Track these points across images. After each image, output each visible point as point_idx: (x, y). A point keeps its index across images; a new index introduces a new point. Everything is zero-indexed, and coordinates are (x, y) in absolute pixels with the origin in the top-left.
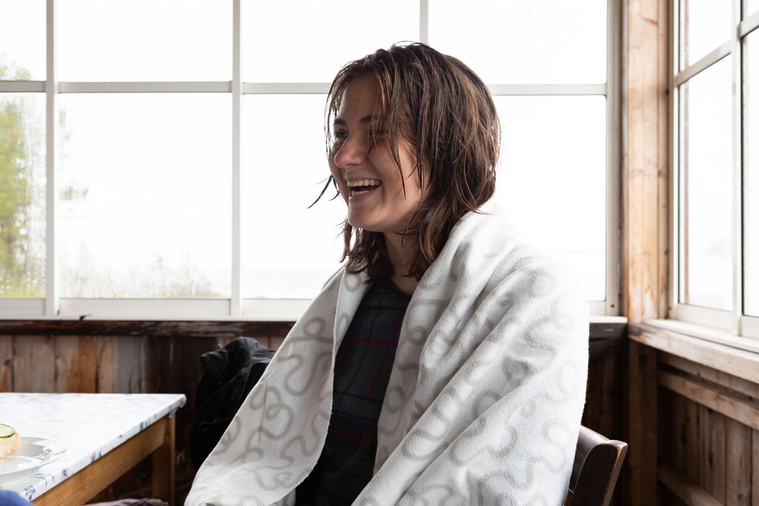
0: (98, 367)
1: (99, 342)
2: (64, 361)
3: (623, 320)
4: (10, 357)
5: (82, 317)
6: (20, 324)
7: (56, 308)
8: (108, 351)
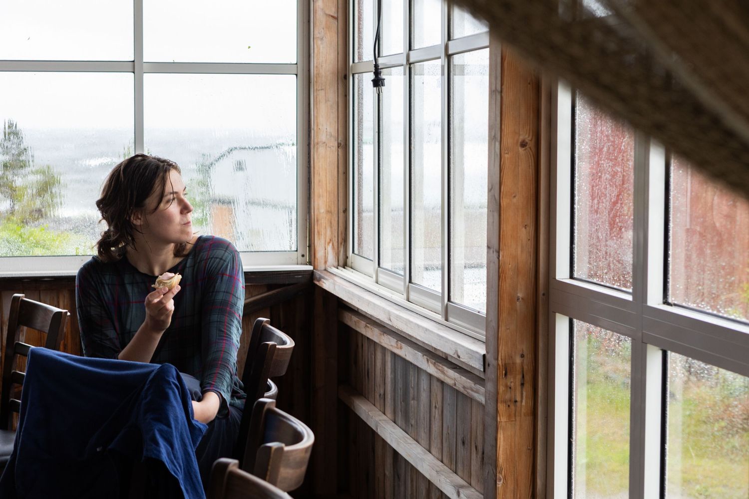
3: (310, 268)
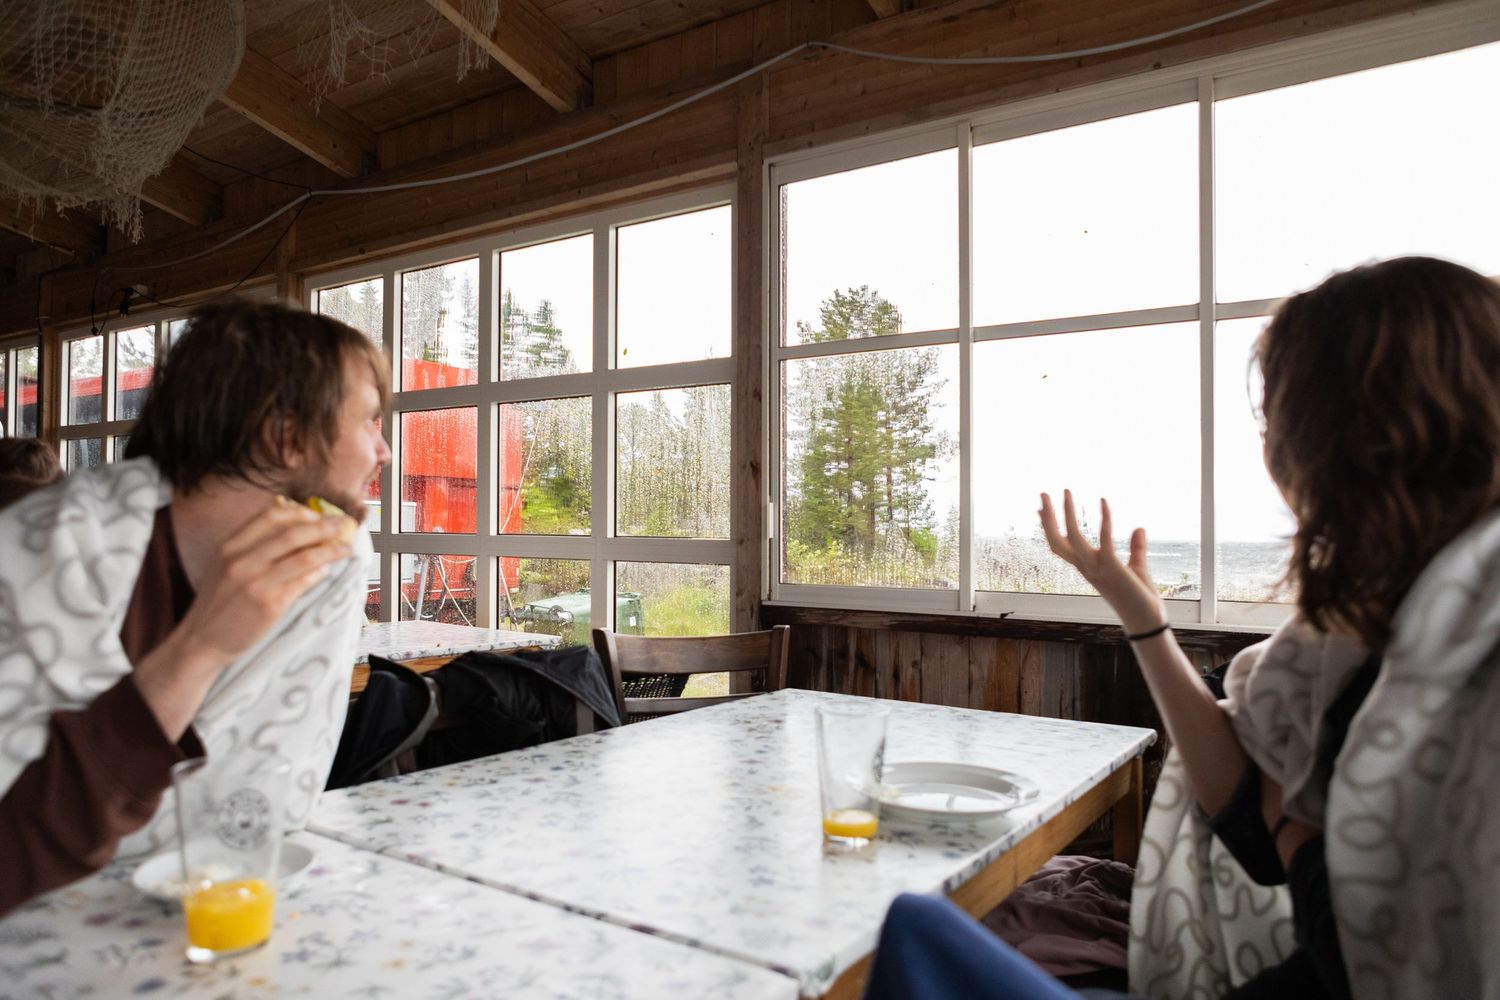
0: (1021, 678)
1: (1022, 647)
2: (980, 666)
4: (918, 658)
5: (1003, 615)
6: (931, 619)
7: (972, 603)
8: (1033, 659)
